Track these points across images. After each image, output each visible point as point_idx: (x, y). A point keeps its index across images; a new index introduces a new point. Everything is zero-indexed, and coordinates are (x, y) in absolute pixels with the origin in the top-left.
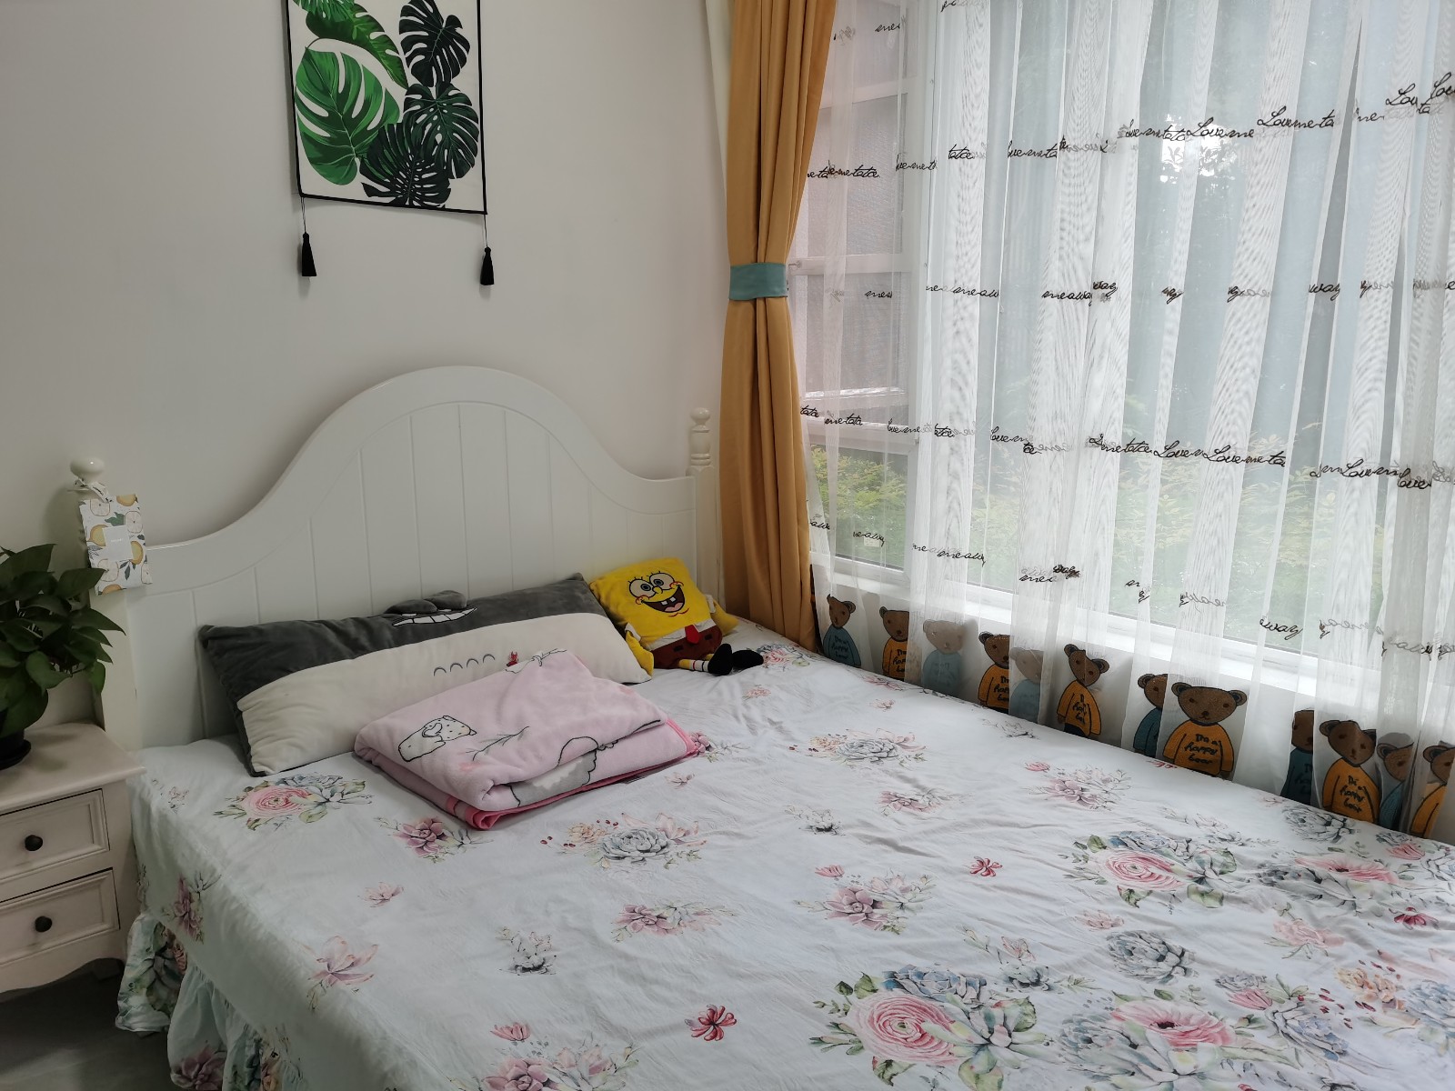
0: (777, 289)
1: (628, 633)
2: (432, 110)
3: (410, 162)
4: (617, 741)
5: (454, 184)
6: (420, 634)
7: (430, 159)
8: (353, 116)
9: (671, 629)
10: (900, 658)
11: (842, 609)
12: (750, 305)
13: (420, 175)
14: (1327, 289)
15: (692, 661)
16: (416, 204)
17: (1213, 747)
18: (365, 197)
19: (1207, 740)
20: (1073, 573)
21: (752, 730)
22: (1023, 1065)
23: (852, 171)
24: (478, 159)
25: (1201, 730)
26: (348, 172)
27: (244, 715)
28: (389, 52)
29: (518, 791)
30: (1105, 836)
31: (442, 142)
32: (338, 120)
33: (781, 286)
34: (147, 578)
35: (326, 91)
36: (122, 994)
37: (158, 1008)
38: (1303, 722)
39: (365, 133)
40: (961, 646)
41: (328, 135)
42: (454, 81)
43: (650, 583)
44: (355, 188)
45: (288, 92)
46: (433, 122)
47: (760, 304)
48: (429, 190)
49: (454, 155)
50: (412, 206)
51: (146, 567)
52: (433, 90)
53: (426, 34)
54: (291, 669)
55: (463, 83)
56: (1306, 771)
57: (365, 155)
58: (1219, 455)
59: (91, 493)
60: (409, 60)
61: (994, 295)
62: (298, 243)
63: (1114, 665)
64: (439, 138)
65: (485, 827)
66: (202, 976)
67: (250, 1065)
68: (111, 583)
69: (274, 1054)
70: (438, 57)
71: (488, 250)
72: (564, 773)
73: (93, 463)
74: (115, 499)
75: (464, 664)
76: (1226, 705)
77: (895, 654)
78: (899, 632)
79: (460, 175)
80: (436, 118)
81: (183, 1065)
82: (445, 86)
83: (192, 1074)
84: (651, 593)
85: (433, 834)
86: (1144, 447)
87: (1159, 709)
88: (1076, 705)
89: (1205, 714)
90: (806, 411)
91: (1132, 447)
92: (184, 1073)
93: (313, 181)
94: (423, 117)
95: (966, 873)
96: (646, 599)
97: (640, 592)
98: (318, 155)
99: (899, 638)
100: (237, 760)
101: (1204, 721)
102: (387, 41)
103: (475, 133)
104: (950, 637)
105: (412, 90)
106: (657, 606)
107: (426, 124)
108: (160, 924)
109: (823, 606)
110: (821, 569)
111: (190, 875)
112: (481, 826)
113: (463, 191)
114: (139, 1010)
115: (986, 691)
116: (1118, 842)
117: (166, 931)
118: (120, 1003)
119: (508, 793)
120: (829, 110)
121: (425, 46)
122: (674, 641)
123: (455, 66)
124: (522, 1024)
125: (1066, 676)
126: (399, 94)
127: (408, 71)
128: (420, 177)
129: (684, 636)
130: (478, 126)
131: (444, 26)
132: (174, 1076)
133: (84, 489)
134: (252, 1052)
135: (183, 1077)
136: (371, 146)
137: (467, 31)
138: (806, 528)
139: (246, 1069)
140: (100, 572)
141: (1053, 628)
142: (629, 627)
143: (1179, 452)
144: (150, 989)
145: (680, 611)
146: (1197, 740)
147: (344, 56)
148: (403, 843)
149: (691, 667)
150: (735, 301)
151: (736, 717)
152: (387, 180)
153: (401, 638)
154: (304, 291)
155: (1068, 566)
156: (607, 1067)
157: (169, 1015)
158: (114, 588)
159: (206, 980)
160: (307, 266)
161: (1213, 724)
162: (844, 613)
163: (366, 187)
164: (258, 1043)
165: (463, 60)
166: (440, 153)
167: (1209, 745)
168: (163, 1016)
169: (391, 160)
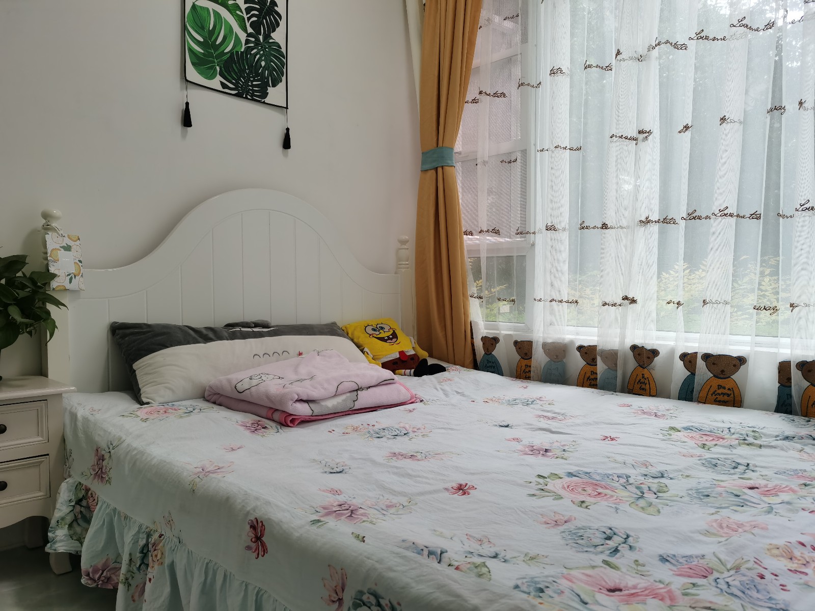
0: (449, 162)
1: (365, 353)
2: (260, 48)
3: (247, 74)
4: (369, 387)
5: (270, 90)
6: (245, 336)
7: (257, 75)
8: (217, 43)
9: (392, 352)
10: (527, 370)
11: (491, 342)
12: (434, 172)
13: (252, 82)
14: (777, 109)
15: (404, 370)
16: (249, 97)
17: (729, 392)
18: (221, 89)
19: (724, 388)
20: (633, 301)
21: (446, 395)
22: (669, 504)
23: (492, 94)
24: (284, 78)
25: (721, 382)
26: (212, 73)
27: (137, 372)
28: (238, 12)
29: (312, 405)
30: (678, 426)
31: (265, 66)
32: (209, 43)
33: (452, 160)
34: (82, 286)
35: (203, 28)
36: (51, 528)
37: (75, 539)
38: (784, 368)
39: (223, 54)
40: (564, 356)
41: (203, 52)
42: (272, 35)
43: (377, 328)
44: (216, 82)
45: (182, 25)
46: (260, 54)
47: (440, 170)
48: (256, 91)
49: (271, 74)
50: (246, 98)
51: (82, 279)
52: (261, 37)
53: (258, 7)
54: (168, 346)
55: (278, 36)
56: (788, 399)
57: (222, 66)
58: (722, 213)
59: (54, 230)
60: (249, 19)
61: (579, 149)
62: (182, 108)
63: (663, 352)
64: (263, 63)
65: (292, 425)
66: (108, 506)
67: (142, 552)
68: (59, 284)
69: (161, 536)
70: (264, 20)
71: (288, 129)
72: (339, 400)
73: (56, 212)
74: (66, 235)
75: (271, 355)
76: (735, 366)
77: (523, 368)
78: (526, 354)
79: (274, 86)
80: (262, 52)
81: (91, 570)
82: (267, 36)
83: (97, 576)
84: (378, 333)
85: (259, 426)
86: (673, 221)
87: (693, 374)
88: (639, 381)
89: (723, 371)
90: (466, 233)
91: (666, 221)
92: (91, 575)
93: (193, 74)
94: (255, 51)
95: (599, 440)
96: (375, 336)
97: (371, 332)
98: (196, 61)
99: (526, 357)
100: (131, 399)
101: (722, 376)
102: (237, 7)
103: (283, 64)
104: (557, 351)
105: (249, 35)
106: (382, 339)
107: (256, 55)
108: (80, 483)
109: (479, 344)
110: (476, 323)
111: (103, 444)
112: (290, 425)
113: (275, 94)
114: (62, 538)
115: (582, 381)
116: (687, 429)
117: (84, 487)
118: (50, 534)
119: (306, 405)
120: (478, 68)
121: (258, 13)
122: (392, 359)
123: (274, 26)
124: (336, 490)
125: (632, 364)
126: (243, 36)
127: (248, 25)
128: (252, 83)
129: (398, 356)
130: (285, 61)
131: (268, 4)
132: (83, 581)
133: (49, 227)
134: (144, 541)
135: (91, 579)
136: (226, 61)
137: (281, 9)
138: (467, 299)
139: (138, 555)
140: (54, 276)
141: (623, 337)
142: (366, 350)
143: (696, 216)
144: (70, 526)
145: (396, 343)
146: (719, 389)
147: (214, 11)
148: (242, 429)
149: (403, 373)
150: (424, 171)
151: (437, 389)
152: (234, 81)
153: (233, 337)
154: (184, 136)
155: (630, 296)
156: (398, 505)
157: (82, 543)
158: (62, 288)
159: (111, 507)
160: (187, 121)
161: (728, 378)
162: (492, 344)
163: (222, 83)
164: (149, 535)
165: (278, 25)
166: (263, 72)
167: (726, 391)
168: (77, 544)
169: (237, 71)
